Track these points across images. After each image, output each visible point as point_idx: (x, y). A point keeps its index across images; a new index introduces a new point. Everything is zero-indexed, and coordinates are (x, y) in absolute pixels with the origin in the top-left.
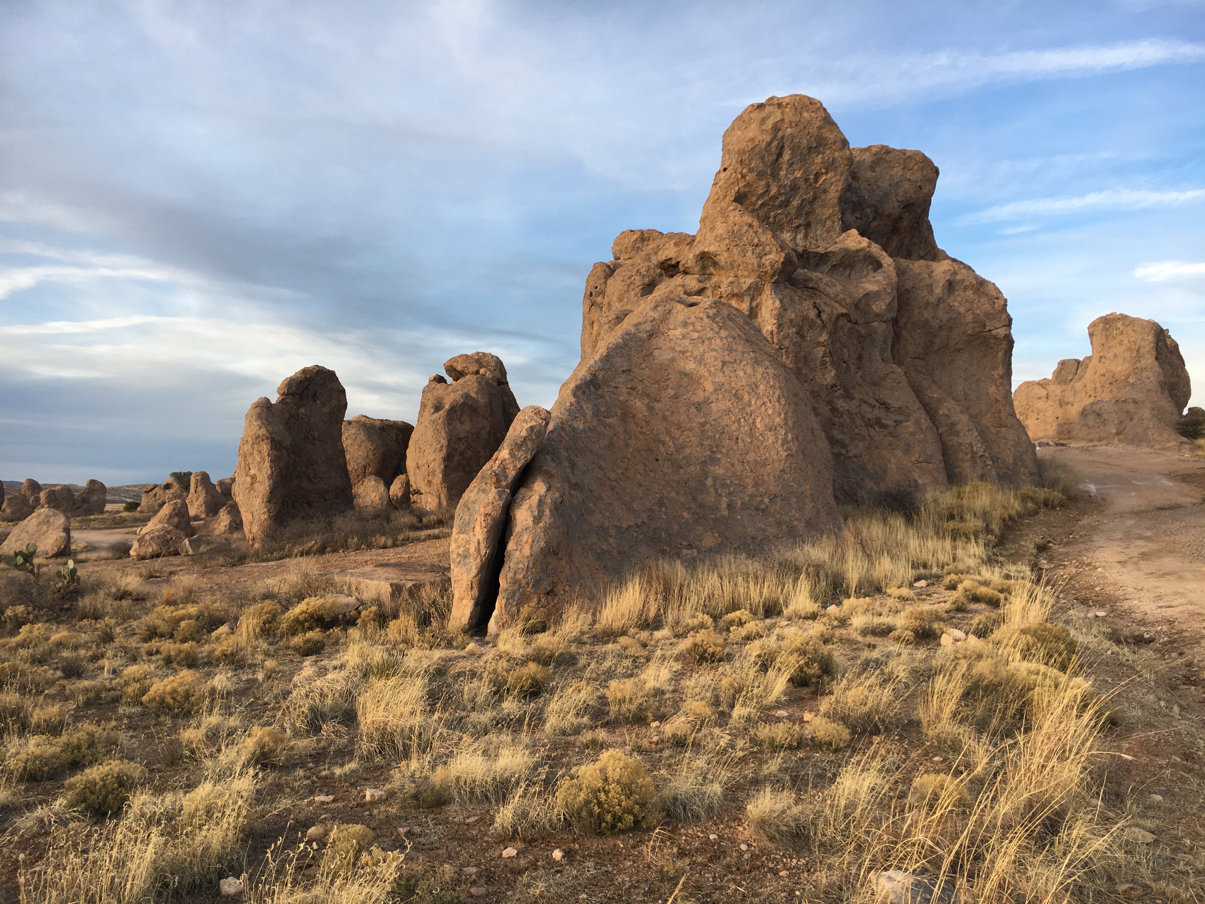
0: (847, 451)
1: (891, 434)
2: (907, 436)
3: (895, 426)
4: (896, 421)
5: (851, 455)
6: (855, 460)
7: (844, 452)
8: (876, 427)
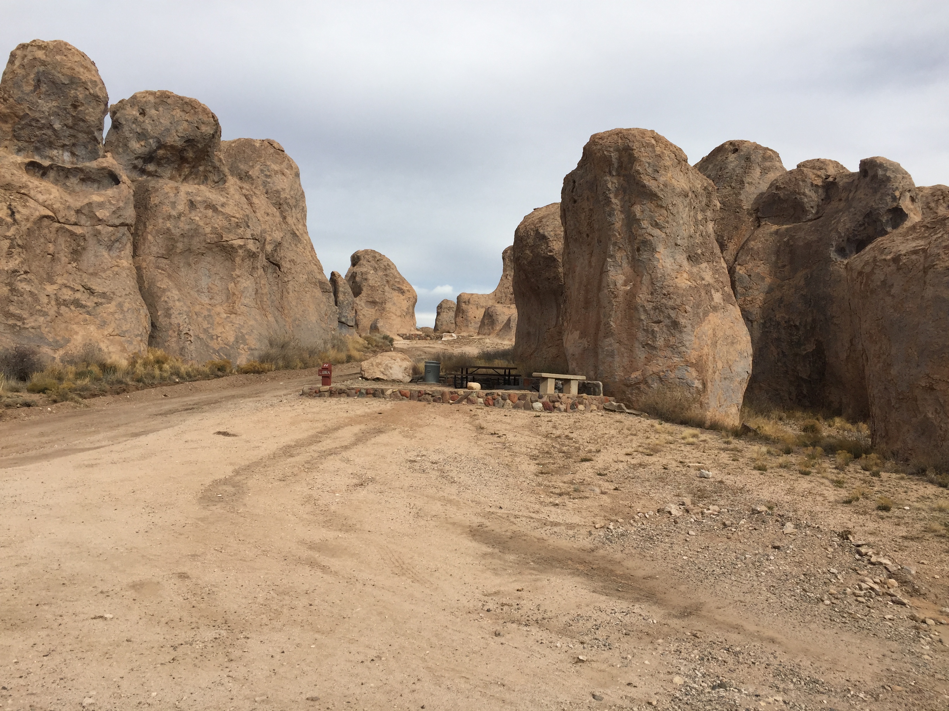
0: (24, 323)
1: (89, 313)
2: (105, 315)
3: (94, 307)
4: (96, 303)
5: (27, 326)
6: (33, 330)
7: (19, 323)
8: (72, 307)
